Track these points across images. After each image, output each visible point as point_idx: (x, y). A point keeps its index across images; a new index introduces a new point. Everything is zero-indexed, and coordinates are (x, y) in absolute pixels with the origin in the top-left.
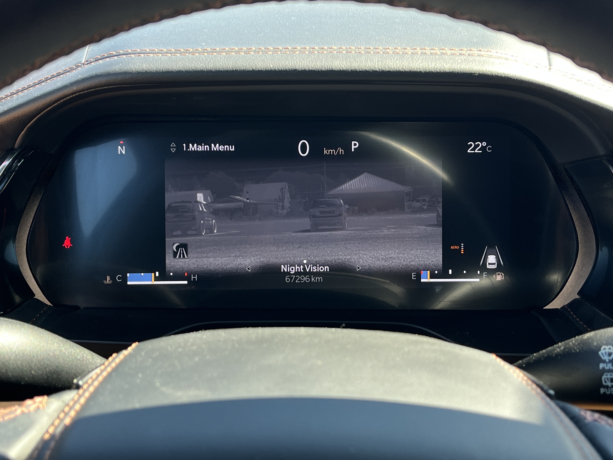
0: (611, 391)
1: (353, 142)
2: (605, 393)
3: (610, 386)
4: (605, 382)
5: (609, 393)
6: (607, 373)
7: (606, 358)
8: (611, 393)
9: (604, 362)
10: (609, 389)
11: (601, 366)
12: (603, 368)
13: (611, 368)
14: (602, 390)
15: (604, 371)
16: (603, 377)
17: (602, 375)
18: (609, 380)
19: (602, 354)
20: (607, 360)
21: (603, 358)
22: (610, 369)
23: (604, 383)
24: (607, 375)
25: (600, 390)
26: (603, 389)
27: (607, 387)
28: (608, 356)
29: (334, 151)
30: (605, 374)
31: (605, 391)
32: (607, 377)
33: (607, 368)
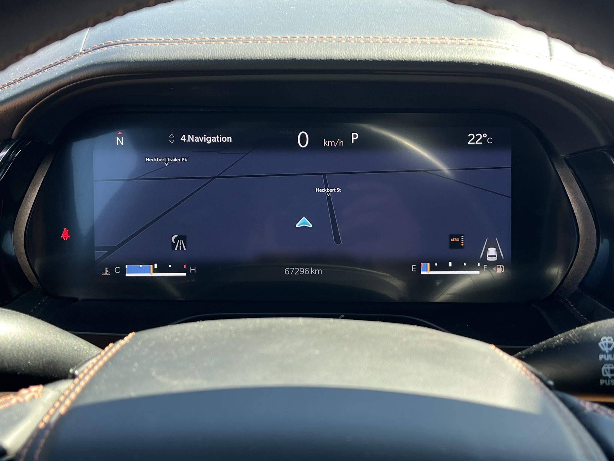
0: (611, 382)
1: (353, 134)
2: (604, 384)
3: (610, 377)
4: (605, 373)
5: (608, 384)
6: (606, 365)
7: (606, 349)
8: (611, 385)
9: (604, 353)
10: (608, 380)
11: (601, 357)
12: (603, 359)
13: (611, 359)
14: (602, 382)
15: (604, 362)
16: (603, 368)
17: (602, 366)
18: (609, 371)
19: (602, 345)
20: (607, 352)
21: (603, 349)
22: (609, 360)
23: (604, 375)
24: (606, 366)
25: (599, 381)
26: (603, 380)
27: (607, 378)
28: (608, 347)
29: (334, 142)
30: (605, 365)
31: (605, 383)
32: (607, 368)
33: (607, 359)
